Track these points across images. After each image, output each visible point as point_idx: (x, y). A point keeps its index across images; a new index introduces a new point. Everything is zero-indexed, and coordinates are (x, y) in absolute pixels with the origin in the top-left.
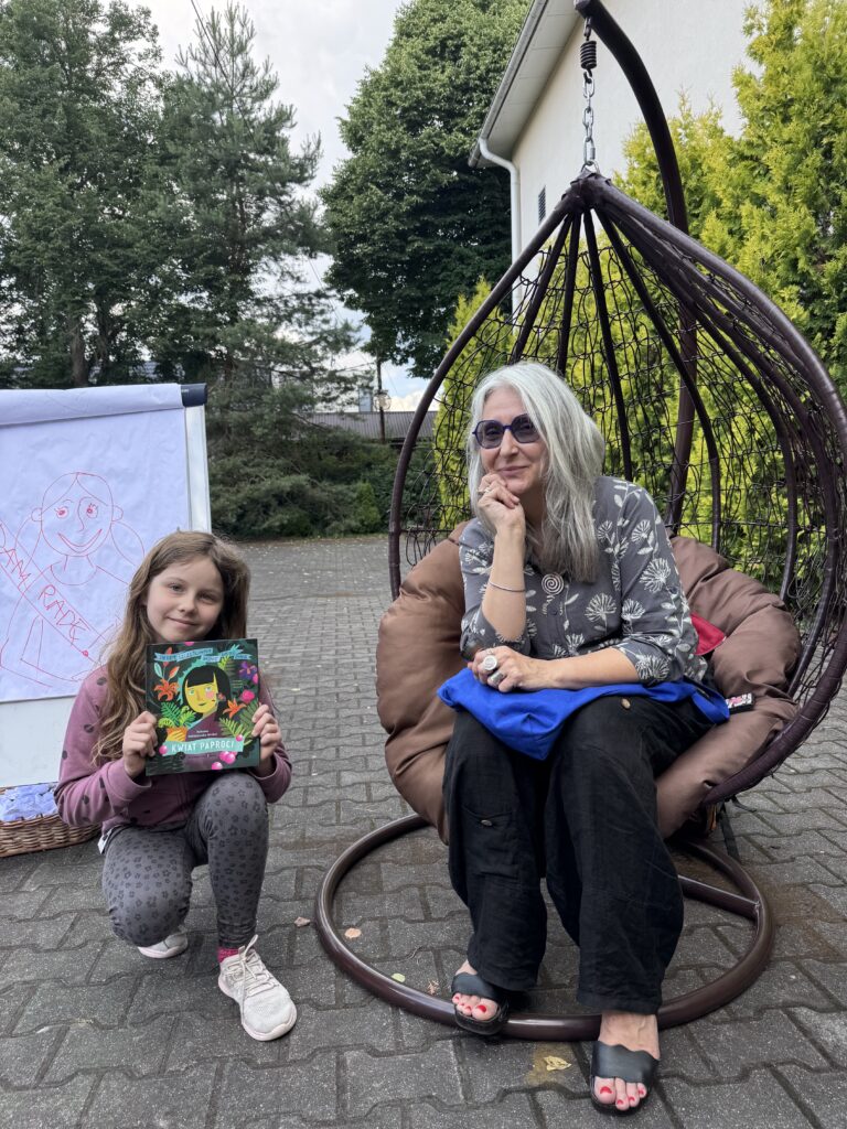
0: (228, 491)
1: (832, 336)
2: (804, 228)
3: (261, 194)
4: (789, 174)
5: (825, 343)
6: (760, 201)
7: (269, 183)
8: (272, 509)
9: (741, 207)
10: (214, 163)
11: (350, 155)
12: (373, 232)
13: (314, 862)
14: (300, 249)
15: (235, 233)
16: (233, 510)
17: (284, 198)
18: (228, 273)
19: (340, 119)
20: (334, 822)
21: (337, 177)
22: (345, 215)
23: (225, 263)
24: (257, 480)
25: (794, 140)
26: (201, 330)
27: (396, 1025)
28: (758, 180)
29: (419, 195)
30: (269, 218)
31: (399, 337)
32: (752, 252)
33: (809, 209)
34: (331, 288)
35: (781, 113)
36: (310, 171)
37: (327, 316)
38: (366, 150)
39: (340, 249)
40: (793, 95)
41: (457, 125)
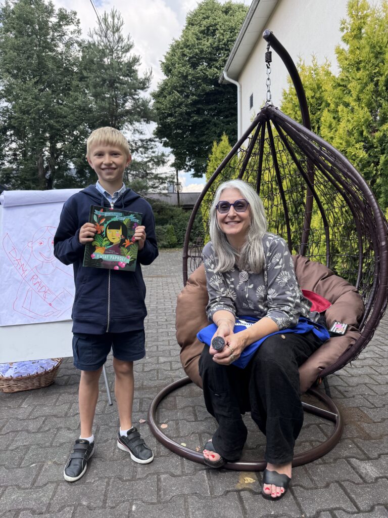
1: (378, 165)
2: (366, 117)
3: (125, 95)
4: (359, 93)
5: (375, 168)
6: (347, 105)
7: (129, 90)
9: (339, 107)
10: (104, 81)
11: (165, 77)
12: (175, 112)
13: (147, 396)
14: (142, 120)
15: (113, 112)
17: (136, 97)
19: (161, 61)
20: (156, 379)
21: (159, 87)
22: (163, 104)
25: (362, 78)
27: (182, 464)
28: (346, 96)
29: (196, 96)
30: (129, 105)
31: (187, 159)
32: (343, 127)
33: (368, 109)
34: (156, 138)
35: (356, 66)
36: (148, 85)
37: (154, 150)
38: (172, 75)
39: (160, 120)
40: (361, 59)
41: (214, 64)
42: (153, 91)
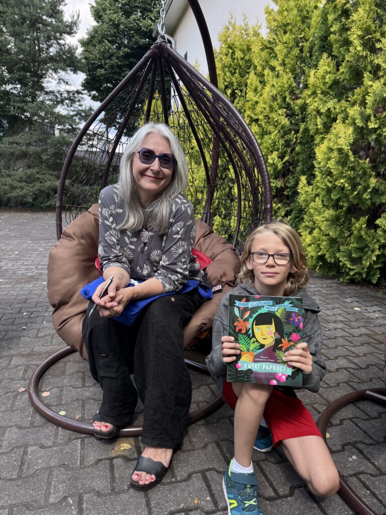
0: (28, 186)
1: (298, 133)
2: (289, 83)
3: (49, 38)
4: (285, 58)
5: (295, 135)
6: (273, 69)
7: (53, 33)
8: (51, 196)
9: (265, 70)
10: (24, 19)
11: (95, 24)
12: (106, 64)
13: (35, 362)
14: (69, 68)
15: (34, 56)
16: (30, 195)
17: (61, 42)
18: (31, 76)
19: (91, 5)
20: (49, 344)
21: (89, 34)
22: (92, 54)
23: (30, 71)
24: (43, 181)
25: (288, 42)
26: (15, 104)
27: (56, 434)
28: (272, 59)
29: (128, 48)
30: (53, 51)
31: (118, 117)
32: (268, 91)
33: (292, 74)
34: (84, 90)
35: (283, 29)
36: (75, 29)
37: (82, 103)
38: (103, 22)
39: (89, 71)
40: (288, 21)
41: (148, 16)
42: (81, 38)
